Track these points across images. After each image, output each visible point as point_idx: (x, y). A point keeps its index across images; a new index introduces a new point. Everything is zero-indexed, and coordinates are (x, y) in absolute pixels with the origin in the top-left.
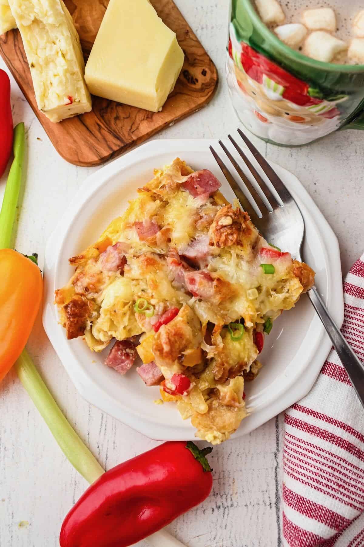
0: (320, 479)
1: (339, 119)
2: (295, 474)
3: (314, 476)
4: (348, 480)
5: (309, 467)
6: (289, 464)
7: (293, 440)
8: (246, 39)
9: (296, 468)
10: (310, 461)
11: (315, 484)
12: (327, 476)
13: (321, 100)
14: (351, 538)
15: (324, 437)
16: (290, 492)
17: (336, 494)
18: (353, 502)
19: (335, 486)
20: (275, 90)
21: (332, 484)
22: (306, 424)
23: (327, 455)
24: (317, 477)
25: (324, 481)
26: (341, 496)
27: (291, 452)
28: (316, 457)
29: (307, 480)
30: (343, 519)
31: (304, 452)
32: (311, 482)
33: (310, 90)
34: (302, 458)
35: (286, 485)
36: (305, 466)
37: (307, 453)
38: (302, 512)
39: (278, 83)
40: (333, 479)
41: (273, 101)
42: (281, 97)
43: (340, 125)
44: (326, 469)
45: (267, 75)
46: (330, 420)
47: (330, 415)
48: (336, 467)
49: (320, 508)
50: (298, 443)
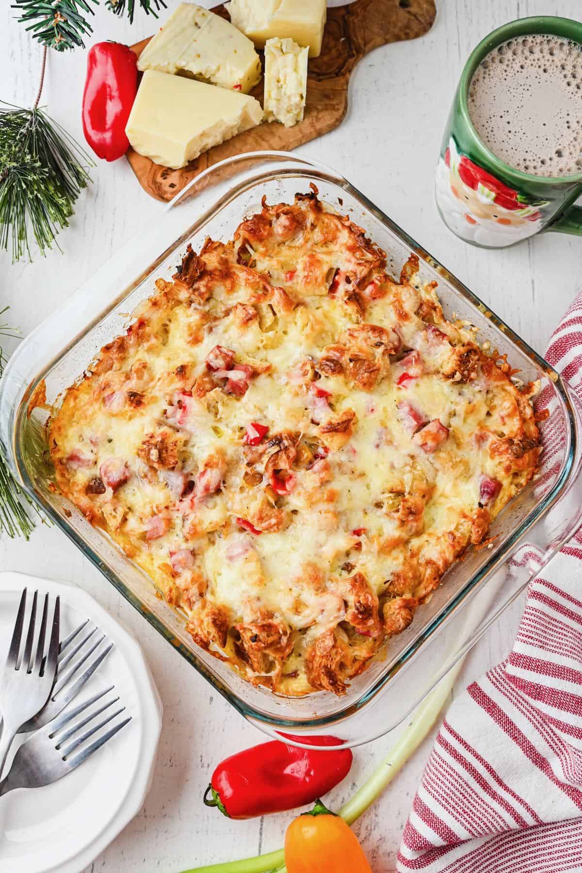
0: (449, 800)
1: (541, 222)
2: (429, 787)
3: (445, 795)
4: (475, 811)
5: (443, 787)
6: (427, 777)
7: (438, 759)
8: (467, 153)
9: (432, 783)
10: (447, 783)
11: (444, 802)
12: (457, 800)
13: (527, 204)
14: (459, 856)
15: (467, 768)
16: (421, 801)
17: (459, 817)
18: (473, 830)
19: (460, 811)
20: (488, 196)
21: (458, 808)
22: (455, 751)
23: (463, 784)
24: (447, 798)
25: (453, 803)
26: (464, 821)
27: (433, 769)
28: (453, 781)
29: (437, 797)
30: (458, 839)
31: (444, 773)
32: (440, 798)
33: (518, 196)
34: (440, 776)
35: (419, 794)
36: (440, 784)
37: (446, 774)
38: (425, 820)
39: (491, 190)
40: (461, 804)
41: (485, 205)
42: (493, 202)
43: (541, 227)
44: (458, 794)
45: (482, 183)
46: (477, 756)
47: (480, 752)
48: (467, 796)
49: (441, 823)
50: (441, 763)
